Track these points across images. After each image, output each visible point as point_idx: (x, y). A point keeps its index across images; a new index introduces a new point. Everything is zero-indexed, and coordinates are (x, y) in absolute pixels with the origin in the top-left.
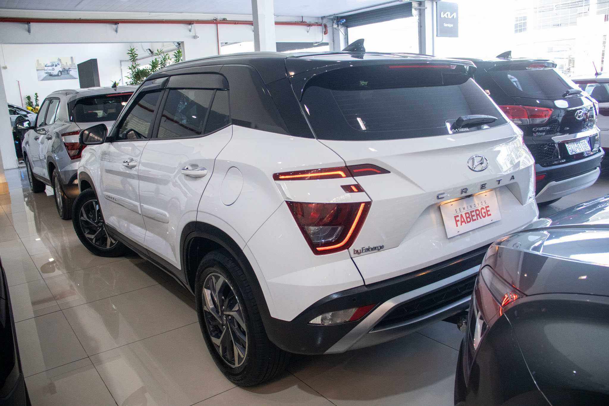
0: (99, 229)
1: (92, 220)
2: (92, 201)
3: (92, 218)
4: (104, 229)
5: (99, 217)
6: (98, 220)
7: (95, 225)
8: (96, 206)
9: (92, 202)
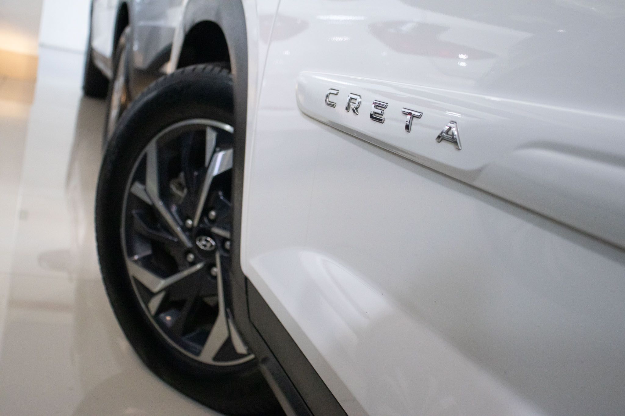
0: (193, 264)
1: (179, 212)
2: (205, 126)
3: (181, 202)
4: (217, 270)
5: (212, 209)
6: (201, 220)
7: (184, 238)
8: (214, 152)
9: (201, 133)
